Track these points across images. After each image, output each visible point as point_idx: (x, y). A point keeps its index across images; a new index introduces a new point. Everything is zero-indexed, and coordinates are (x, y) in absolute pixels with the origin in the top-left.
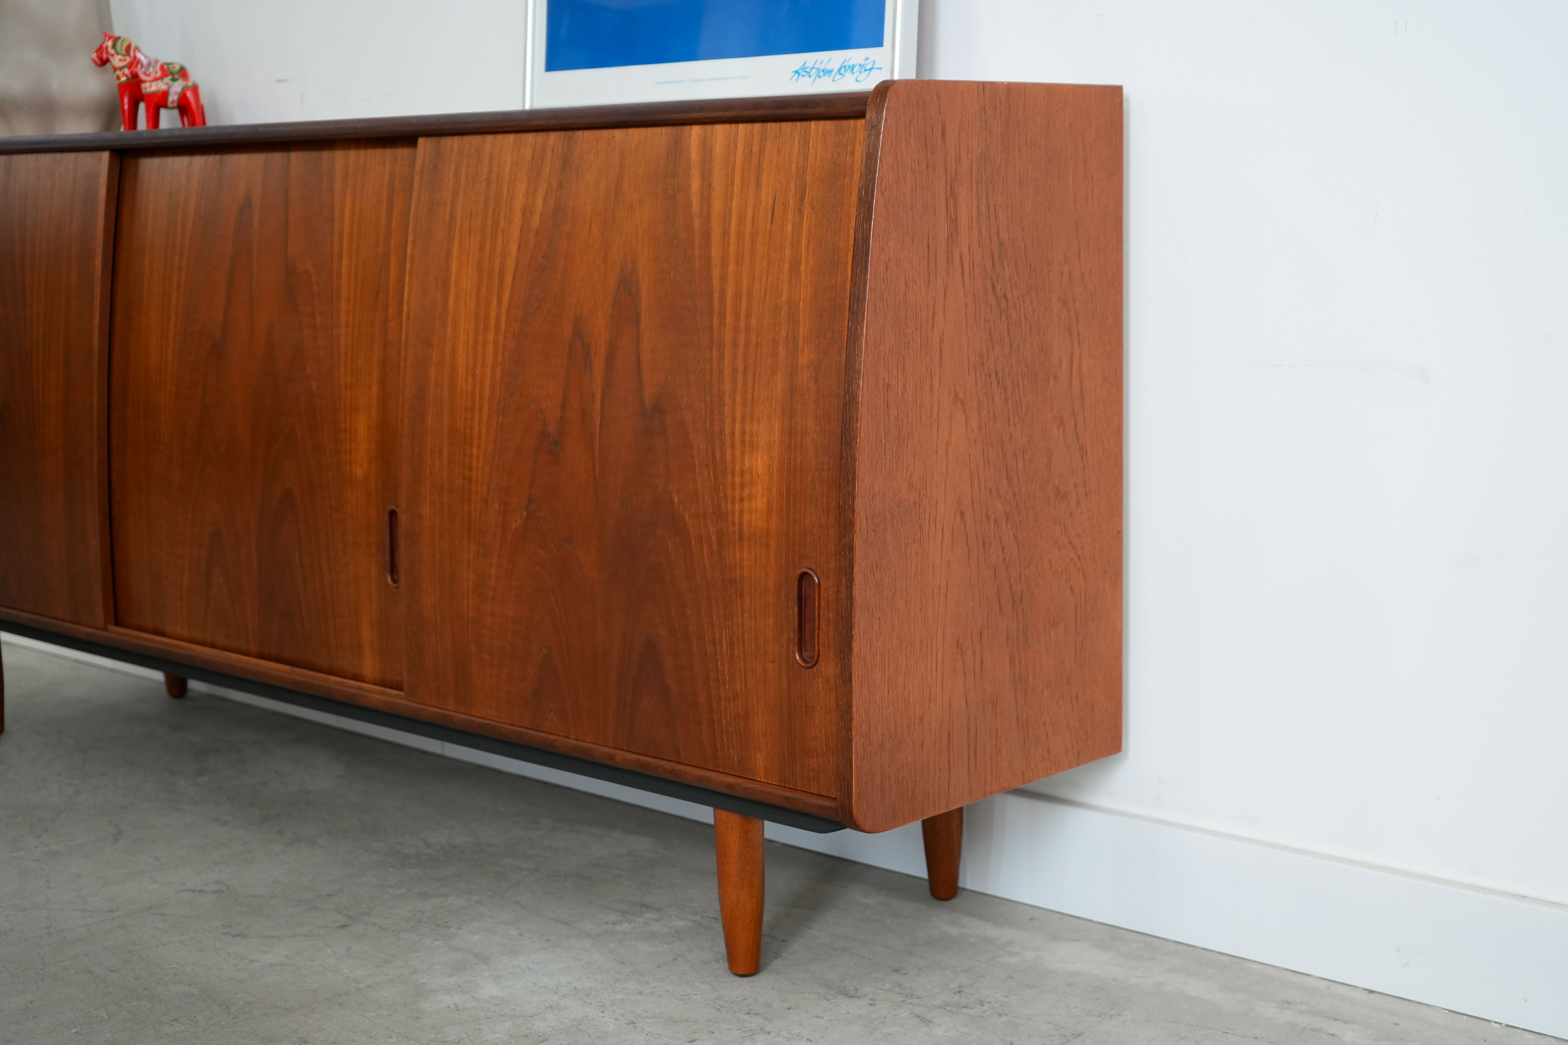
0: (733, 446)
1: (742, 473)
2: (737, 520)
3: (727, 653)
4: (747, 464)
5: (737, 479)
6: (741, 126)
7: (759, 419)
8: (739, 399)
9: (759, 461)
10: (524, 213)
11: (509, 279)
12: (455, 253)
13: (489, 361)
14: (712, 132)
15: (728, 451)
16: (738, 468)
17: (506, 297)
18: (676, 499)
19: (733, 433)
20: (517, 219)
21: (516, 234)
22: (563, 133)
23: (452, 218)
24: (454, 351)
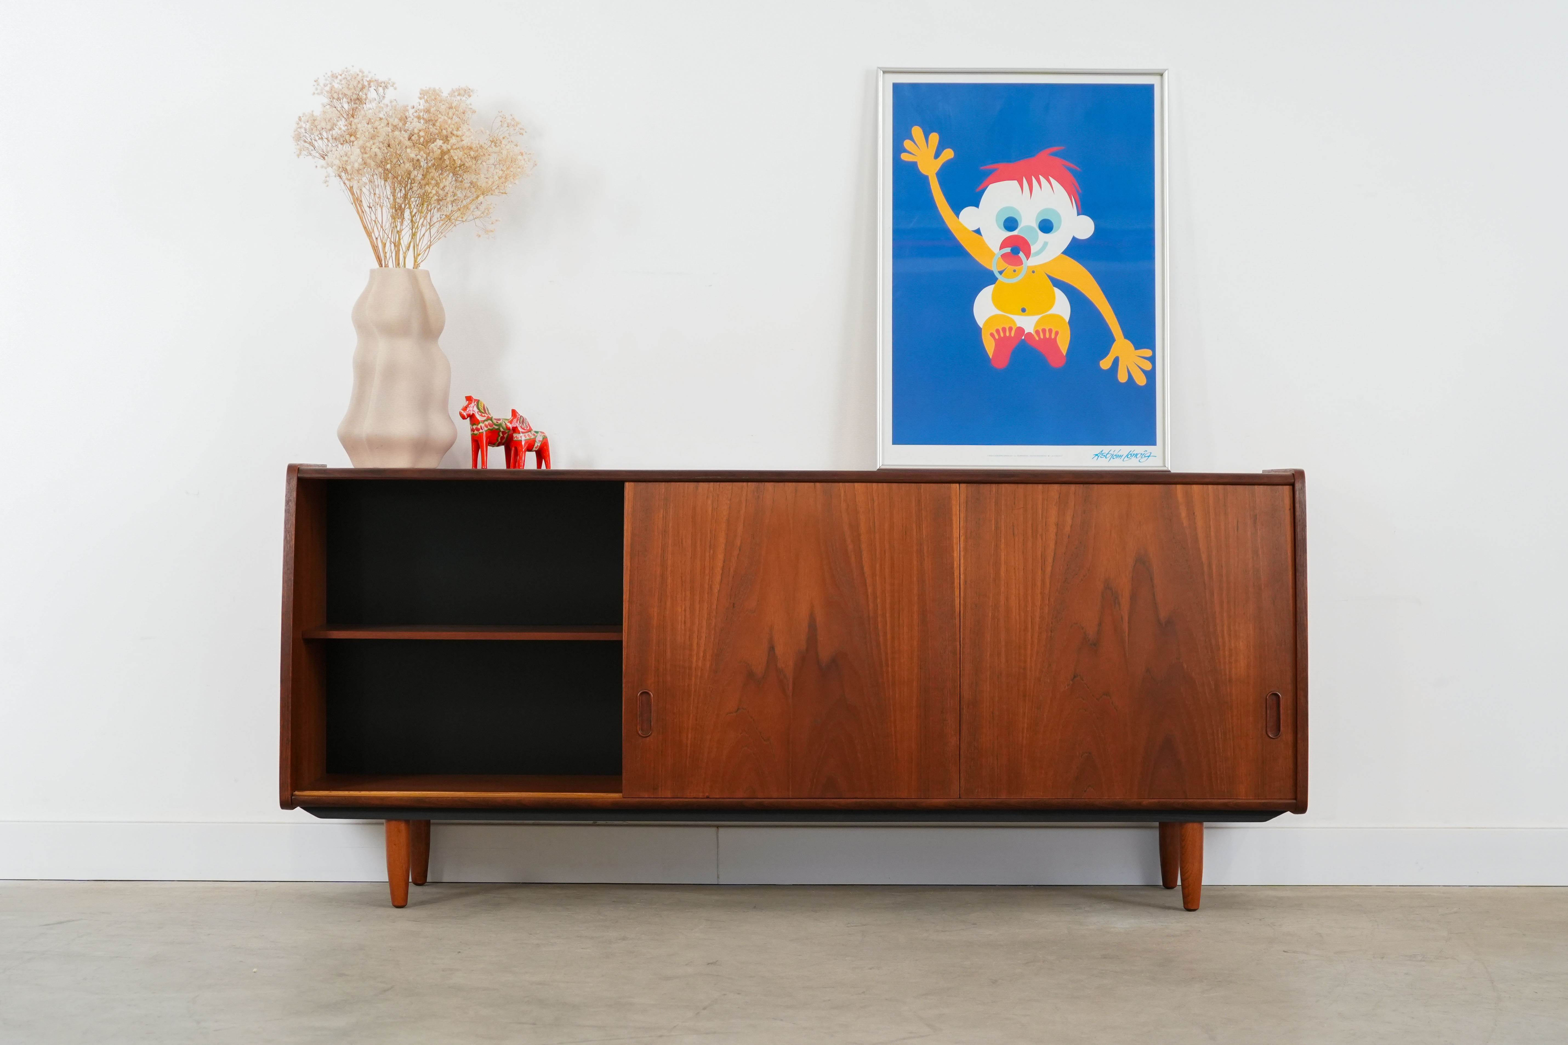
0: (1223, 637)
1: (1230, 650)
2: (1227, 673)
3: (1221, 738)
4: (1233, 645)
5: (1227, 653)
6: (1210, 487)
7: (1239, 624)
8: (1225, 614)
9: (1241, 643)
10: (1057, 525)
11: (1050, 560)
12: (1003, 546)
13: (1038, 603)
14: (1191, 488)
15: (1220, 640)
16: (1227, 648)
17: (1049, 569)
18: (1185, 666)
19: (1223, 631)
20: (1053, 529)
21: (1052, 535)
22: (1082, 485)
23: (997, 528)
24: (1007, 599)
